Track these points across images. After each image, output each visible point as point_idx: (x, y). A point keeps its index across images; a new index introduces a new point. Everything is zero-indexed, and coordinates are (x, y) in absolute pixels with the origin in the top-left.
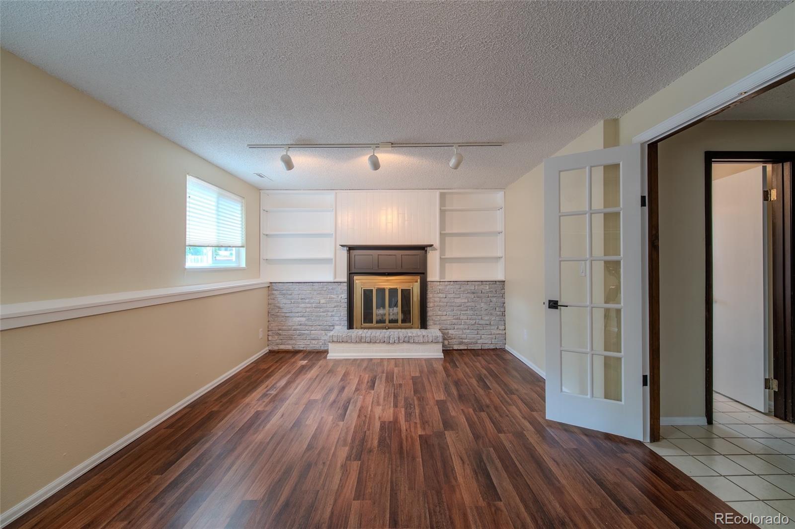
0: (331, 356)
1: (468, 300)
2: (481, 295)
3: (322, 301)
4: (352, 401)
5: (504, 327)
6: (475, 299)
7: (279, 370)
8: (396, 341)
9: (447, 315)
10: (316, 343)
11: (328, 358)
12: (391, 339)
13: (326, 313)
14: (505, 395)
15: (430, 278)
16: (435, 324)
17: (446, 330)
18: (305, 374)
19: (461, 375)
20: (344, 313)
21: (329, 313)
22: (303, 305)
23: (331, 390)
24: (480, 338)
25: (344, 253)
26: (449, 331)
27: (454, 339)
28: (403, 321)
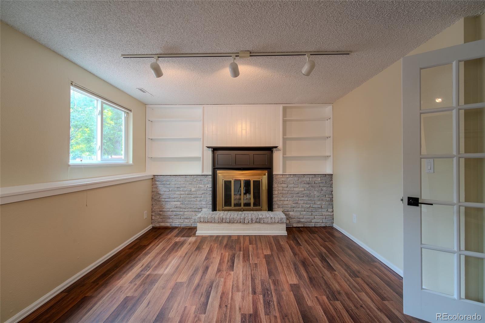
0: (199, 233)
1: (304, 189)
2: (314, 185)
3: (193, 189)
4: (214, 285)
5: (332, 210)
6: (309, 188)
7: (156, 247)
8: (250, 222)
9: (288, 200)
10: (188, 221)
11: (196, 235)
12: (246, 220)
13: (196, 198)
14: (350, 278)
15: (275, 172)
16: (279, 207)
17: (288, 212)
18: (177, 251)
19: (305, 254)
20: (209, 198)
21: (198, 199)
22: (178, 192)
23: (196, 270)
24: (313, 218)
25: (210, 153)
26: (290, 212)
27: (294, 219)
28: (255, 205)
